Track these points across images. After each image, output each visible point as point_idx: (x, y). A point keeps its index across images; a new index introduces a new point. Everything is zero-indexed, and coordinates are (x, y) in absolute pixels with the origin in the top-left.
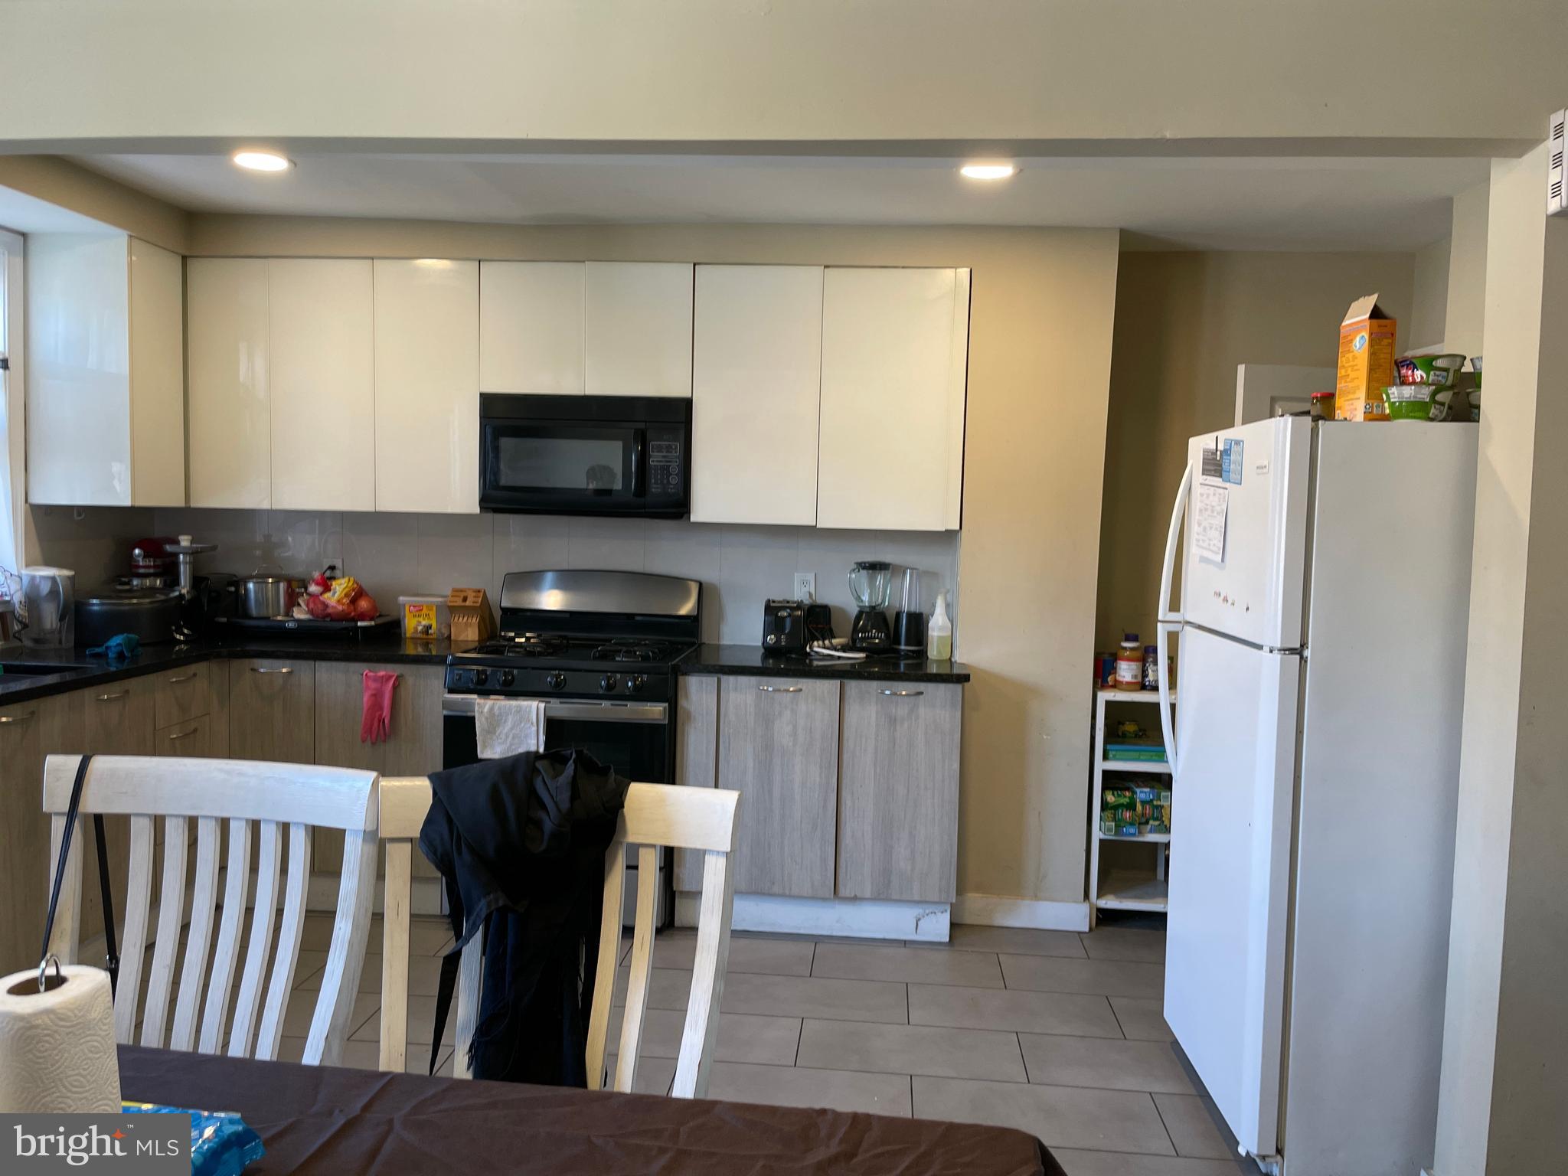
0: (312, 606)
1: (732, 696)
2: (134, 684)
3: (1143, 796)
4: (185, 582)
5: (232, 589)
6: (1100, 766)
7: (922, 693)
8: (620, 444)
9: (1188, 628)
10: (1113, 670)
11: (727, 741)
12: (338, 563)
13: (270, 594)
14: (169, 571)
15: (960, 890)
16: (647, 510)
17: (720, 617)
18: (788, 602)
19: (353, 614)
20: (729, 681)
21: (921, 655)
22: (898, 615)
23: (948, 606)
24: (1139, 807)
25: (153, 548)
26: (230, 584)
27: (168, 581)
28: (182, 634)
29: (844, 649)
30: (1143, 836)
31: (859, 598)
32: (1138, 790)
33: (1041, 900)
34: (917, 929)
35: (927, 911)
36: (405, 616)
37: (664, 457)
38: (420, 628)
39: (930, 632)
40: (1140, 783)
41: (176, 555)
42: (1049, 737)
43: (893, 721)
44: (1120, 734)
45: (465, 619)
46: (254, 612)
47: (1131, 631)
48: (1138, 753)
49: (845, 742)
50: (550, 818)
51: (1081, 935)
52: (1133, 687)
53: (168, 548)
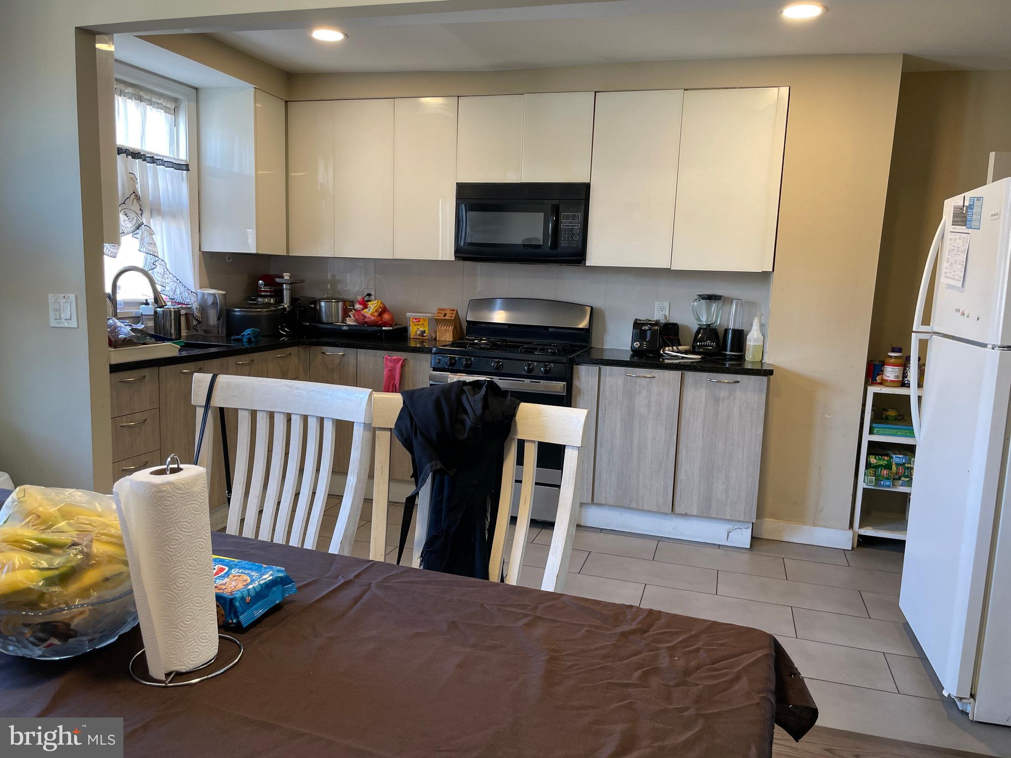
0: (357, 317)
1: (608, 379)
2: (256, 356)
3: (897, 460)
4: (287, 301)
5: (313, 306)
6: (867, 438)
7: (738, 382)
8: (542, 215)
9: (935, 337)
10: (881, 372)
11: (604, 408)
12: (373, 293)
13: (334, 309)
14: (278, 295)
15: (760, 514)
16: (558, 258)
17: (604, 330)
18: (650, 321)
19: (380, 322)
20: (607, 369)
21: (741, 358)
22: (726, 331)
23: (762, 326)
24: (894, 468)
25: (270, 280)
26: (311, 303)
27: (277, 301)
28: (284, 331)
29: (686, 352)
30: (896, 488)
31: (699, 319)
32: (894, 456)
33: (818, 526)
34: (728, 538)
35: (736, 527)
36: (410, 326)
37: (570, 223)
38: (419, 332)
39: (748, 343)
40: (896, 452)
41: (282, 284)
42: (830, 417)
43: (717, 400)
44: (884, 417)
45: (445, 327)
46: (324, 319)
47: (896, 345)
48: (896, 431)
49: (683, 412)
50: (469, 418)
51: (845, 552)
52: (896, 384)
53: (278, 280)
